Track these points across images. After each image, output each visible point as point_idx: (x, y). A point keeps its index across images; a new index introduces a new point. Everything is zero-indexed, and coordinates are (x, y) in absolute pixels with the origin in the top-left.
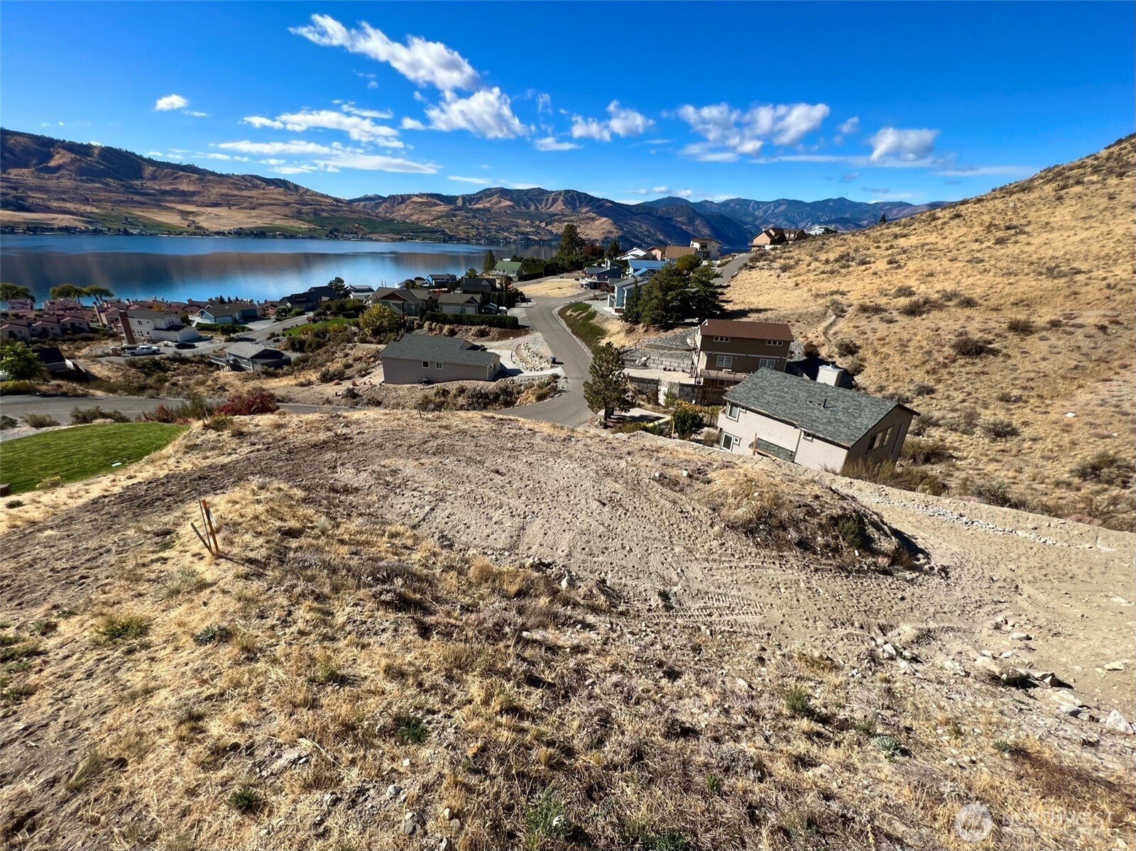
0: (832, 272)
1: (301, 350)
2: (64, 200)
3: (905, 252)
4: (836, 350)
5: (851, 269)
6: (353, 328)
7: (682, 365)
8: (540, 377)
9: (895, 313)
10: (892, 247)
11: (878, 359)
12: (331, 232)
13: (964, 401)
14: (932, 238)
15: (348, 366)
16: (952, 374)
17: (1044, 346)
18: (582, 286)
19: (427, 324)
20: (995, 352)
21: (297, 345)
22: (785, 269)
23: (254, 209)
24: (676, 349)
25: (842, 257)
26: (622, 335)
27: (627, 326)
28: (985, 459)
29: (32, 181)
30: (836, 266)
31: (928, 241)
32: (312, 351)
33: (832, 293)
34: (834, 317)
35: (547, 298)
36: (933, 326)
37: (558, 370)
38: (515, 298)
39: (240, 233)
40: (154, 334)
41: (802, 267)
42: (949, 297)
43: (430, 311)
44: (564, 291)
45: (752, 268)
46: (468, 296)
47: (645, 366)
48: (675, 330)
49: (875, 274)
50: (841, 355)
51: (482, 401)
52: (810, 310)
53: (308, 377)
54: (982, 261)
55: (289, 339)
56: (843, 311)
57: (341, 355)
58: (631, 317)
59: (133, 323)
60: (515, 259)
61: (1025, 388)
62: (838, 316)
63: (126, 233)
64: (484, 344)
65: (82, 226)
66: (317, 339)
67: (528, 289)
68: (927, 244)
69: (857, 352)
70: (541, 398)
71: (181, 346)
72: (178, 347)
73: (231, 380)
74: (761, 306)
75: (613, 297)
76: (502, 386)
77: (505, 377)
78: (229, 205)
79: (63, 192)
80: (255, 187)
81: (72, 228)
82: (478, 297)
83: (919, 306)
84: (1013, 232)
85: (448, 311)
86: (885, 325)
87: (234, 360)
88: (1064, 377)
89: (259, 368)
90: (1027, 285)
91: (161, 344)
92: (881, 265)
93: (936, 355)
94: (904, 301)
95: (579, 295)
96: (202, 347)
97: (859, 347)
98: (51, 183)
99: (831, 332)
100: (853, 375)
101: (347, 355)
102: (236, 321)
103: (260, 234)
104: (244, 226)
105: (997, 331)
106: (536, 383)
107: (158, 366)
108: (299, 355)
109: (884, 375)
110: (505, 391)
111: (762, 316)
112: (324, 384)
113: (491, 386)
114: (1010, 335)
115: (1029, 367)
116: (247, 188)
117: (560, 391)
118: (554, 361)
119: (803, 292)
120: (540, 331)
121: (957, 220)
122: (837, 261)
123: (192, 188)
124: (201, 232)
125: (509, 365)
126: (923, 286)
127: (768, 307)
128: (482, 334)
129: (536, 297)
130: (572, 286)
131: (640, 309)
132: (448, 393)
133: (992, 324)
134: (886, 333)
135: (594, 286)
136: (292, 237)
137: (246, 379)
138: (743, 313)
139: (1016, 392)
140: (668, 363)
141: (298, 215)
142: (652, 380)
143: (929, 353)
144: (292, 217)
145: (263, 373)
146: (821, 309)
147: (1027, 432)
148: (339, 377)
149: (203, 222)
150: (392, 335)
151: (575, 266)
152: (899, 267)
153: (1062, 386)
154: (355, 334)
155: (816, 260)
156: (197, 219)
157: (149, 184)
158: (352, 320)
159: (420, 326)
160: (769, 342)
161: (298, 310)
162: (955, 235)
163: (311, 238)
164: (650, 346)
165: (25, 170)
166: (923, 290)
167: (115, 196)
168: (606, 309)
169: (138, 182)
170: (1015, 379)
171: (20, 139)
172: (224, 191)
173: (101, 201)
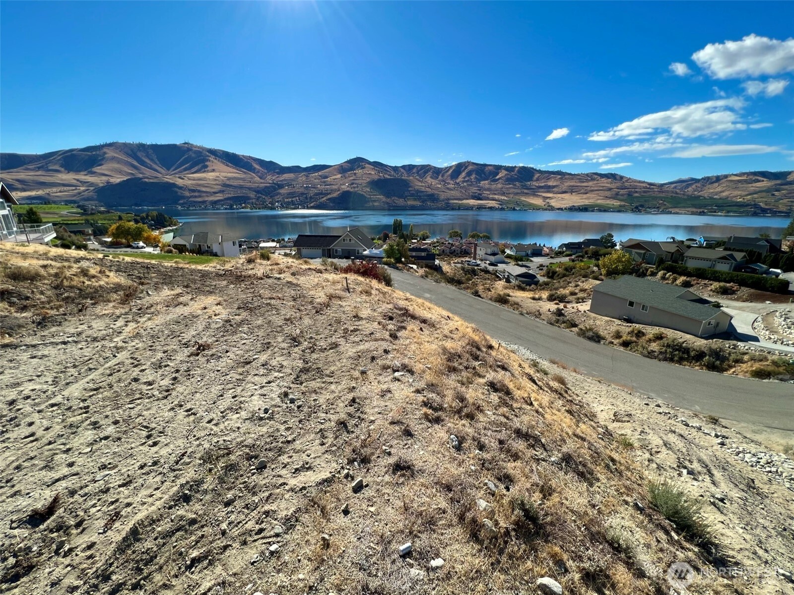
1: (551, 277)
2: (495, 194)
6: (595, 269)
8: (784, 353)
12: (637, 207)
15: (573, 294)
21: (550, 274)
23: (586, 193)
29: (487, 186)
32: (557, 279)
39: (572, 209)
40: (484, 256)
43: (672, 263)
46: (728, 254)
51: (678, 355)
53: (542, 294)
55: (548, 269)
57: (574, 285)
59: (478, 248)
63: (514, 209)
64: (720, 301)
65: (497, 206)
66: (565, 272)
72: (489, 264)
76: (714, 346)
77: (727, 339)
78: (572, 192)
79: (496, 190)
80: (593, 179)
81: (493, 207)
85: (691, 264)
87: (508, 276)
89: (517, 282)
98: (493, 187)
103: (584, 209)
104: (575, 205)
110: (717, 354)
112: (548, 302)
113: (700, 343)
116: (587, 181)
123: (555, 184)
124: (552, 209)
128: (725, 292)
132: (644, 335)
136: (605, 211)
137: (506, 288)
141: (615, 197)
144: (610, 198)
149: (553, 203)
154: (593, 272)
156: (551, 201)
157: (535, 183)
158: (596, 262)
159: (653, 274)
167: (516, 191)
169: (529, 183)
171: (490, 167)
172: (572, 184)
173: (509, 193)
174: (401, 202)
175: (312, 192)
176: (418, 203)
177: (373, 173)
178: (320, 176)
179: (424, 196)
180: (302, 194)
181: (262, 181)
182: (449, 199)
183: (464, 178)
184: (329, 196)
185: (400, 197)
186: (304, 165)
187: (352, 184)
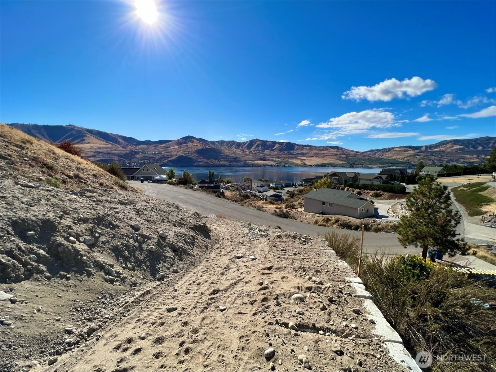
2: (273, 158)
12: (351, 164)
23: (324, 157)
29: (268, 153)
39: (317, 166)
63: (285, 166)
64: (374, 201)
65: (275, 164)
72: (258, 192)
76: (364, 222)
78: (316, 156)
79: (274, 156)
80: (327, 149)
81: (273, 165)
96: (265, 193)
98: (272, 153)
102: (282, 187)
103: (324, 166)
104: (319, 163)
113: (357, 221)
116: (324, 150)
123: (306, 152)
124: (305, 165)
125: (382, 213)
128: (377, 196)
132: (330, 220)
136: (335, 166)
141: (340, 159)
144: (337, 159)
149: (307, 162)
156: (305, 161)
157: (295, 151)
159: (343, 189)
163: (343, 166)
165: (268, 151)
167: (285, 156)
169: (292, 151)
171: (269, 143)
172: (316, 152)
173: (281, 157)
174: (216, 162)
175: (158, 157)
176: (227, 163)
177: (198, 145)
178: (164, 147)
179: (231, 158)
180: (151, 158)
181: (124, 149)
182: (246, 161)
183: (255, 148)
184: (170, 159)
185: (216, 159)
186: (153, 140)
187: (185, 151)
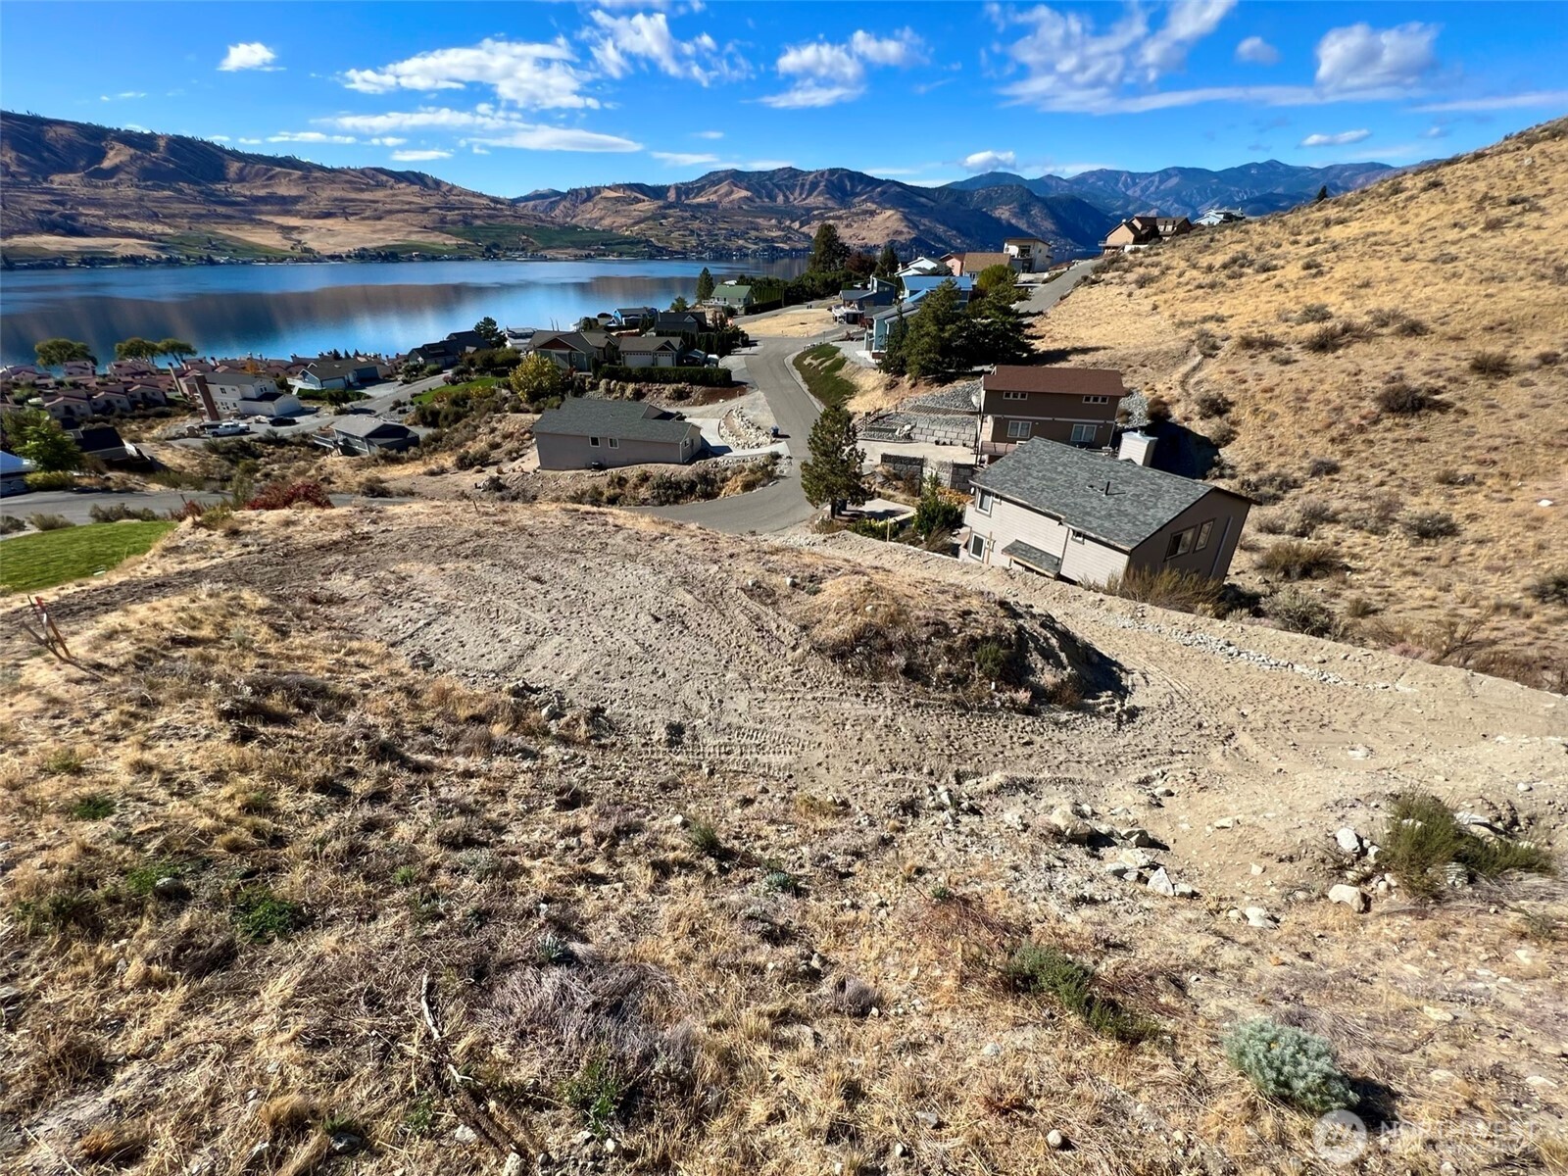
0: (1212, 286)
1: (434, 424)
2: (126, 217)
3: (1334, 249)
4: (1197, 408)
5: (1243, 279)
6: (504, 392)
7: (963, 436)
8: (754, 458)
9: (1295, 348)
10: (1317, 241)
11: (1259, 421)
12: (488, 249)
13: (1382, 484)
14: (1385, 224)
15: (495, 446)
16: (1371, 443)
17: (1523, 396)
18: (836, 319)
19: (603, 382)
20: (1443, 407)
21: (429, 418)
22: (1142, 283)
23: (380, 218)
24: (954, 412)
25: (1234, 261)
26: (880, 392)
27: (887, 378)
28: (1397, 571)
29: (83, 192)
30: (1222, 276)
31: (1377, 229)
32: (449, 426)
33: (1205, 320)
34: (1200, 357)
35: (782, 339)
36: (1352, 368)
37: (781, 447)
38: (734, 341)
39: (363, 256)
40: (242, 406)
41: (1172, 278)
42: (1383, 320)
43: (609, 364)
44: (808, 327)
45: (1094, 282)
46: (663, 340)
47: (908, 438)
48: (956, 383)
49: (1279, 286)
50: (1204, 416)
51: (672, 493)
52: (1164, 347)
53: (441, 462)
54: (1454, 259)
55: (418, 409)
56: (1215, 347)
57: (487, 430)
58: (893, 366)
59: (214, 389)
60: (742, 281)
61: (1482, 463)
62: (1206, 356)
63: (211, 262)
64: (681, 410)
65: (152, 254)
66: (455, 408)
67: (752, 326)
68: (1375, 234)
69: (1227, 411)
70: (748, 486)
71: (277, 422)
72: (273, 423)
73: (340, 468)
74: (1092, 344)
75: (871, 336)
76: (700, 471)
77: (706, 457)
78: (346, 215)
79: (125, 206)
80: (380, 185)
81: (140, 258)
82: (676, 341)
83: (1333, 337)
84: (1519, 208)
85: (633, 363)
86: (1277, 368)
87: (344, 440)
88: (1548, 445)
89: (376, 450)
90: (1519, 296)
91: (251, 420)
92: (1293, 271)
93: (1349, 413)
94: (1312, 329)
95: (825, 334)
96: (305, 423)
97: (1232, 404)
98: (107, 193)
99: (1192, 381)
100: (1218, 446)
101: (493, 430)
102: (349, 385)
103: (390, 256)
104: (368, 245)
105: (1451, 374)
106: (749, 465)
107: (246, 450)
108: (430, 431)
109: (1265, 445)
110: (705, 478)
111: (1088, 358)
112: (462, 473)
113: (686, 471)
114: (1472, 379)
115: (1494, 427)
116: (369, 188)
117: (778, 478)
118: (776, 434)
119: (1162, 321)
120: (763, 390)
121: (1433, 192)
122: (1225, 266)
123: (294, 192)
124: (310, 256)
125: (714, 441)
126: (1348, 304)
127: (1101, 344)
128: (680, 396)
129: (765, 339)
130: (821, 321)
131: (903, 353)
132: (626, 481)
133: (1446, 362)
134: (1276, 380)
135: (852, 319)
136: (434, 259)
137: (360, 467)
138: (1061, 355)
139: (1466, 470)
140: (942, 434)
141: (441, 226)
142: (915, 459)
143: (1339, 410)
144: (433, 229)
145: (382, 457)
146: (1181, 345)
147: (1471, 531)
148: (482, 461)
149: (311, 241)
150: (554, 400)
151: (829, 289)
152: (1320, 274)
153: (1542, 457)
154: (506, 400)
155: (1194, 267)
156: (304, 238)
157: (236, 188)
158: (501, 380)
159: (594, 387)
160: (1088, 399)
161: (432, 366)
162: (1422, 219)
163: (461, 259)
164: (918, 409)
165: (71, 176)
166: (1345, 309)
167: (192, 208)
168: (860, 354)
169: (221, 187)
170: (1470, 448)
171: (61, 130)
172: (338, 194)
173: (174, 216)
